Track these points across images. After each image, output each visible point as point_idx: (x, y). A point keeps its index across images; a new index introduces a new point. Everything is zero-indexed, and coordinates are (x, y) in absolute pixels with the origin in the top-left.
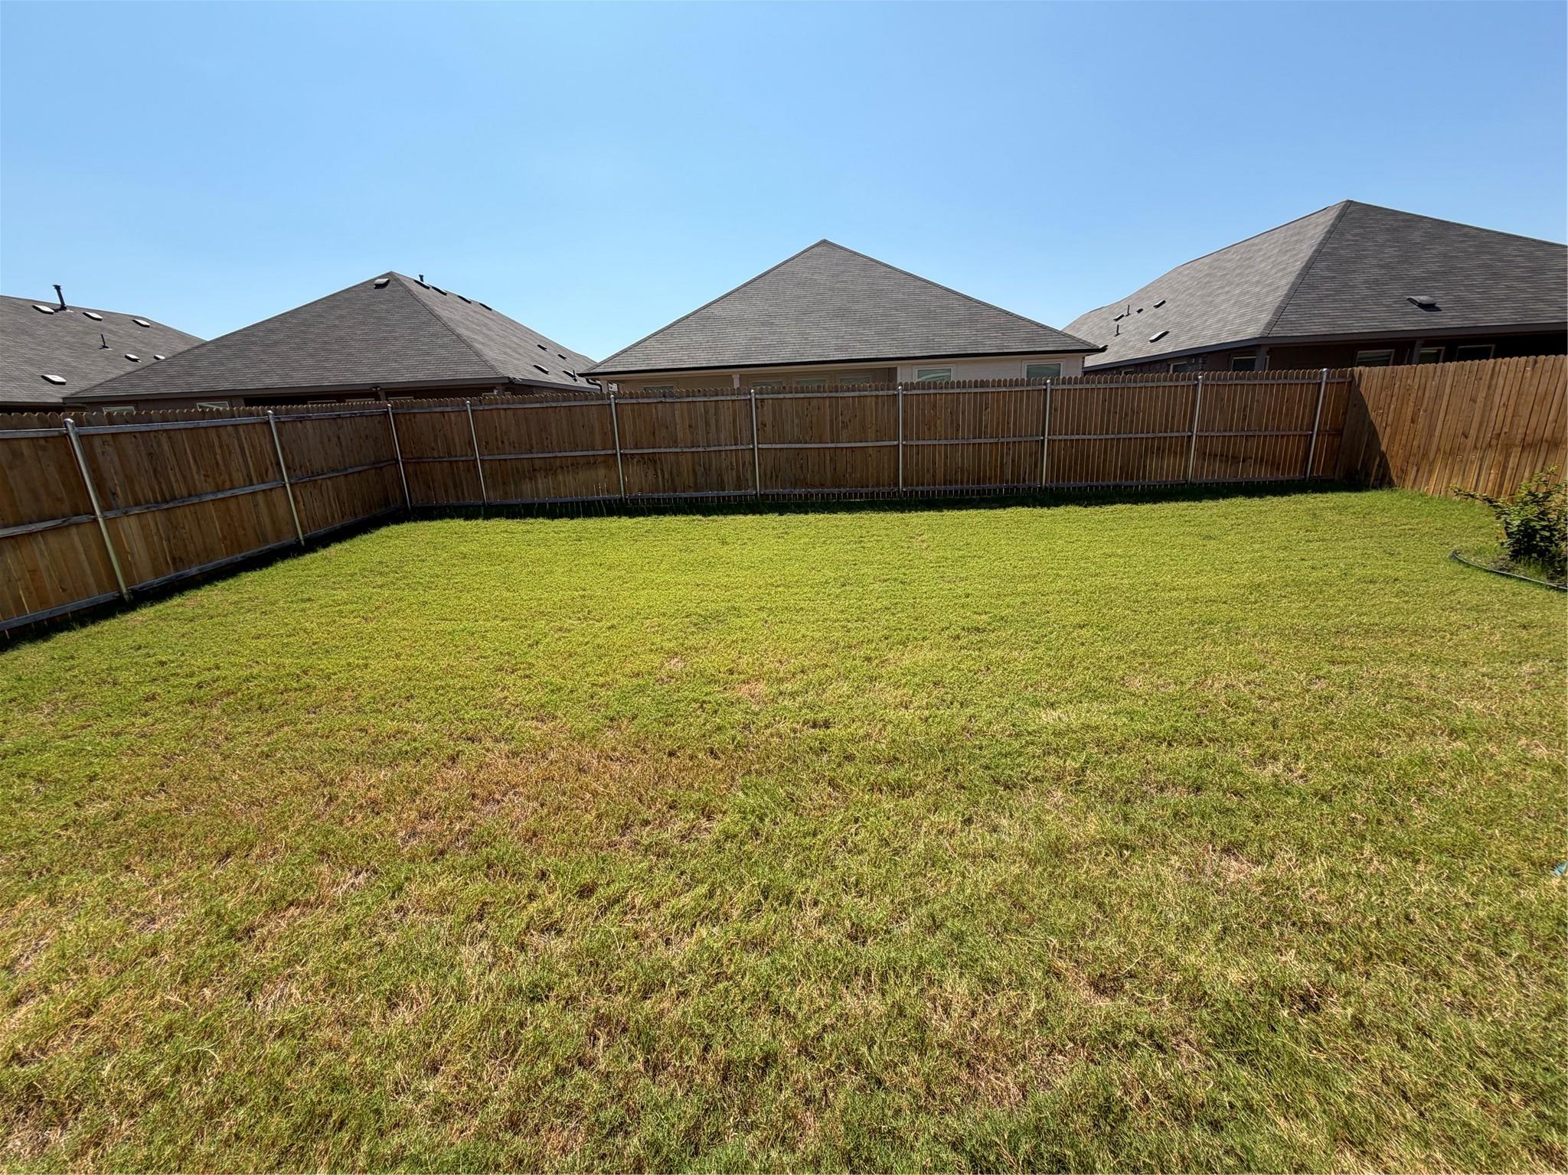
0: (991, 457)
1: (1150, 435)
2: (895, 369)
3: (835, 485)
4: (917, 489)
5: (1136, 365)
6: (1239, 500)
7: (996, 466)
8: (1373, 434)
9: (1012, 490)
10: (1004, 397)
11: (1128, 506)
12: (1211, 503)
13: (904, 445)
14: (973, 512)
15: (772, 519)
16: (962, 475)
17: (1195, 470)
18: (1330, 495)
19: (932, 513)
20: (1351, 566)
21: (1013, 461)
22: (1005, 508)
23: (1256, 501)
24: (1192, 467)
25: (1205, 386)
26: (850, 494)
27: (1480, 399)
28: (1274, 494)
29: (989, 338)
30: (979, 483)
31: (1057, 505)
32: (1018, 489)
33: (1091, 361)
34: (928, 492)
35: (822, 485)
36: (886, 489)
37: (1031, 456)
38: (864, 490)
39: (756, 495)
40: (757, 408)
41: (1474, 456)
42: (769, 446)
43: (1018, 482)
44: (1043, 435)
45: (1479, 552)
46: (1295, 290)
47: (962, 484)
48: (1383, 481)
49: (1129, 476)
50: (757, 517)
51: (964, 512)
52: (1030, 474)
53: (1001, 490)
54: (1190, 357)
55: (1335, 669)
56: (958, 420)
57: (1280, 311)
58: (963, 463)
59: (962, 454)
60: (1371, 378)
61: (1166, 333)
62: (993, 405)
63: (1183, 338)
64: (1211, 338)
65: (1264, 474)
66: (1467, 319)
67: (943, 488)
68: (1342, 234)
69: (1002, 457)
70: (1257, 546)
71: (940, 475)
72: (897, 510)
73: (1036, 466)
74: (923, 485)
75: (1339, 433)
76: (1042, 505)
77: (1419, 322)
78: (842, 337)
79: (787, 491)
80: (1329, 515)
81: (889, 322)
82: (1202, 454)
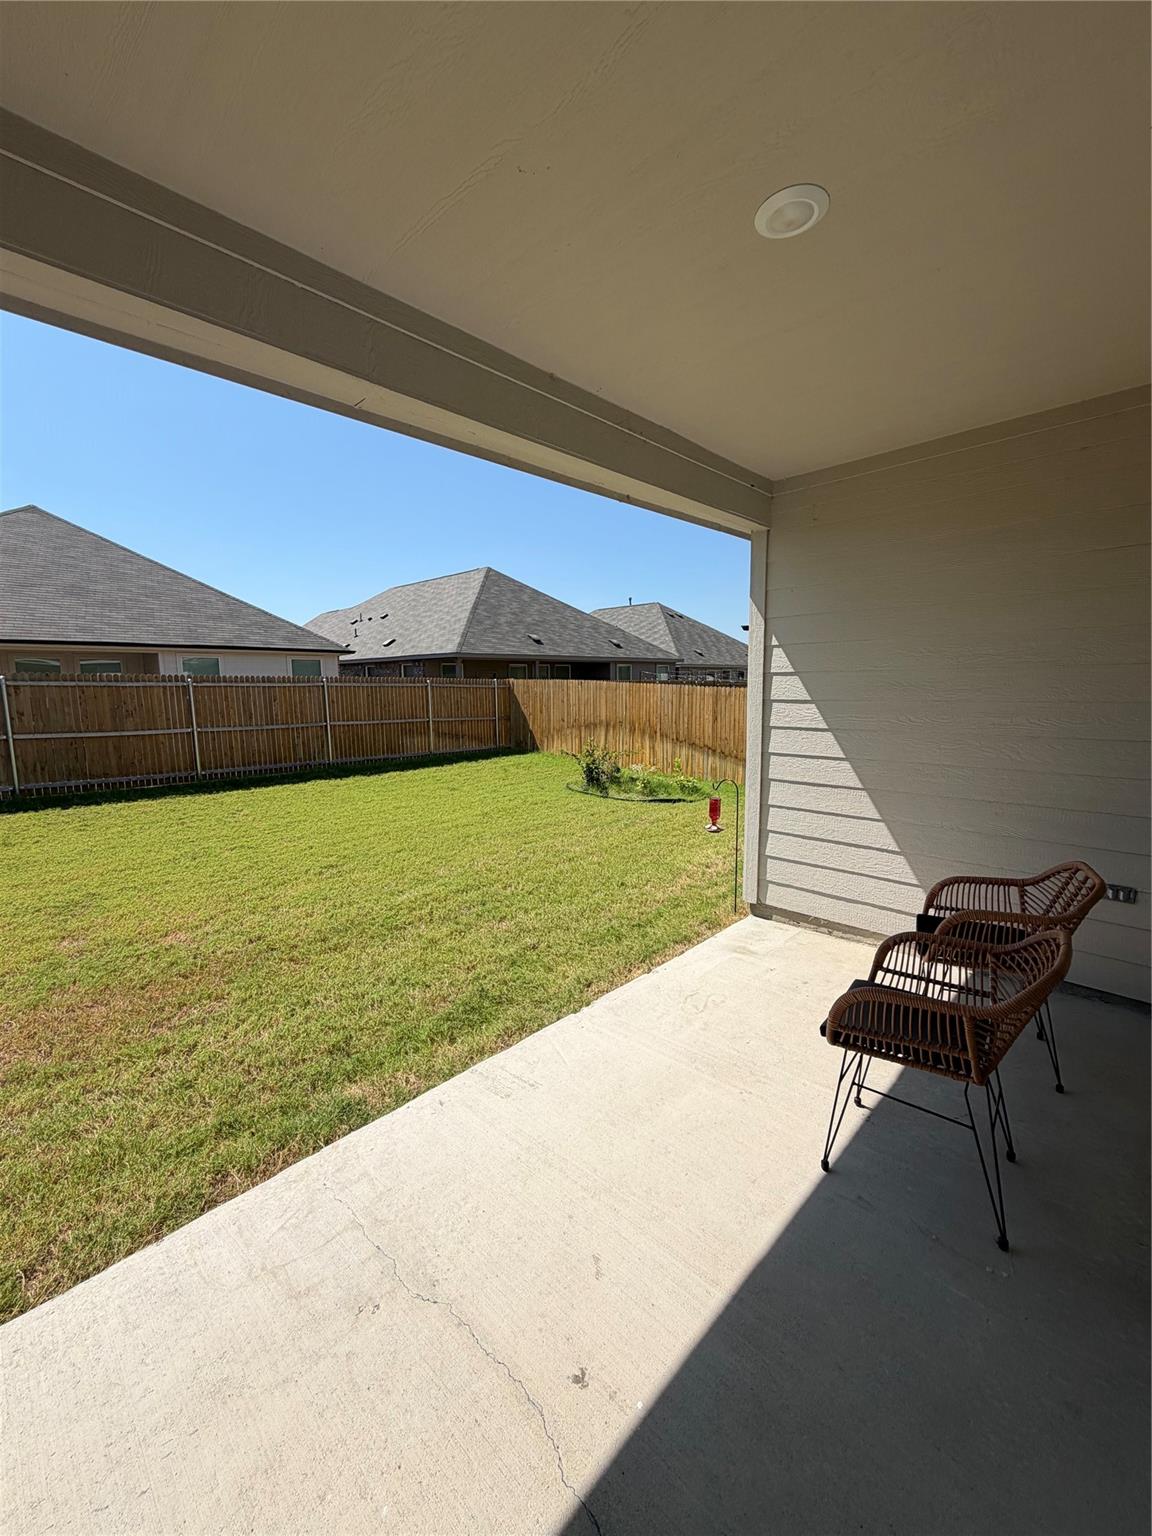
0: (284, 740)
1: (403, 721)
2: (157, 654)
3: (121, 774)
4: (216, 771)
5: (376, 663)
6: (464, 764)
7: (289, 748)
8: (525, 719)
9: (306, 767)
10: (290, 691)
11: (398, 773)
12: (449, 767)
13: (199, 733)
14: (278, 788)
15: (53, 814)
16: (260, 756)
17: (435, 745)
18: (510, 758)
19: (240, 791)
20: (526, 797)
21: (303, 743)
22: (306, 782)
23: (474, 764)
24: (433, 744)
25: (432, 687)
26: (142, 781)
27: (565, 700)
28: (483, 759)
29: (254, 634)
30: (275, 763)
31: (347, 776)
32: (310, 766)
33: (343, 658)
34: (228, 773)
35: (106, 775)
36: (184, 774)
37: (318, 738)
38: (158, 777)
39: (13, 791)
40: (9, 695)
41: (568, 732)
42: (31, 736)
43: (310, 760)
44: (326, 721)
45: (576, 783)
46: (470, 622)
47: (260, 764)
48: (534, 748)
49: (391, 750)
50: (32, 814)
51: (271, 788)
52: (319, 753)
53: (296, 768)
54: (414, 661)
55: (527, 846)
56: (250, 710)
57: (464, 635)
58: (259, 746)
59: (258, 739)
60: (518, 685)
61: (393, 641)
62: (280, 697)
63: (407, 646)
64: (427, 649)
65: (475, 746)
66: (555, 651)
67: (242, 769)
68: (489, 589)
69: (294, 740)
70: (480, 792)
71: (238, 757)
72: (204, 792)
73: (323, 747)
74: (221, 767)
75: (508, 719)
76: (336, 777)
77: (534, 651)
78: (84, 618)
79: (58, 784)
80: (513, 770)
81: (139, 608)
82: (437, 734)
